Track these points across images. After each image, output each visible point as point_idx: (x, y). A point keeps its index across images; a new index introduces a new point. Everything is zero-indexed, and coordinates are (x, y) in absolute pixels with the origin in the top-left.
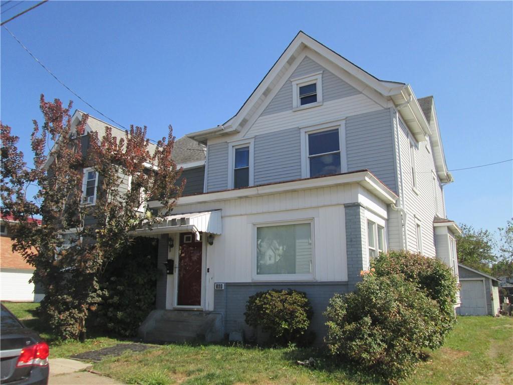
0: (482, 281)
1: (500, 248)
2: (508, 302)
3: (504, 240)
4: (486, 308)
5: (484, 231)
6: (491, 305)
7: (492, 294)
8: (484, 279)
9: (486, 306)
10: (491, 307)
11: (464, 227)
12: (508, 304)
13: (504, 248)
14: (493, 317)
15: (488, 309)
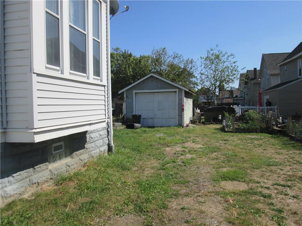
0: (176, 92)
1: (199, 72)
2: (199, 112)
3: (203, 67)
4: (177, 120)
5: (190, 59)
6: (182, 116)
7: (183, 105)
8: (177, 90)
9: (177, 117)
10: (182, 118)
11: (176, 55)
12: (199, 113)
13: (202, 72)
14: (183, 127)
15: (178, 120)
